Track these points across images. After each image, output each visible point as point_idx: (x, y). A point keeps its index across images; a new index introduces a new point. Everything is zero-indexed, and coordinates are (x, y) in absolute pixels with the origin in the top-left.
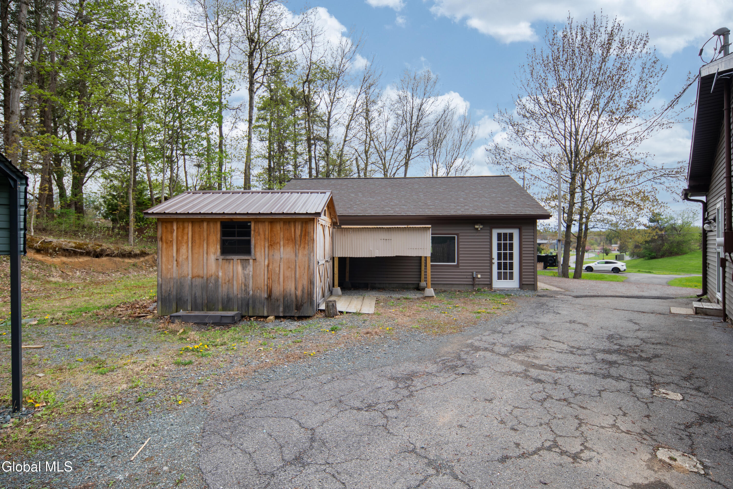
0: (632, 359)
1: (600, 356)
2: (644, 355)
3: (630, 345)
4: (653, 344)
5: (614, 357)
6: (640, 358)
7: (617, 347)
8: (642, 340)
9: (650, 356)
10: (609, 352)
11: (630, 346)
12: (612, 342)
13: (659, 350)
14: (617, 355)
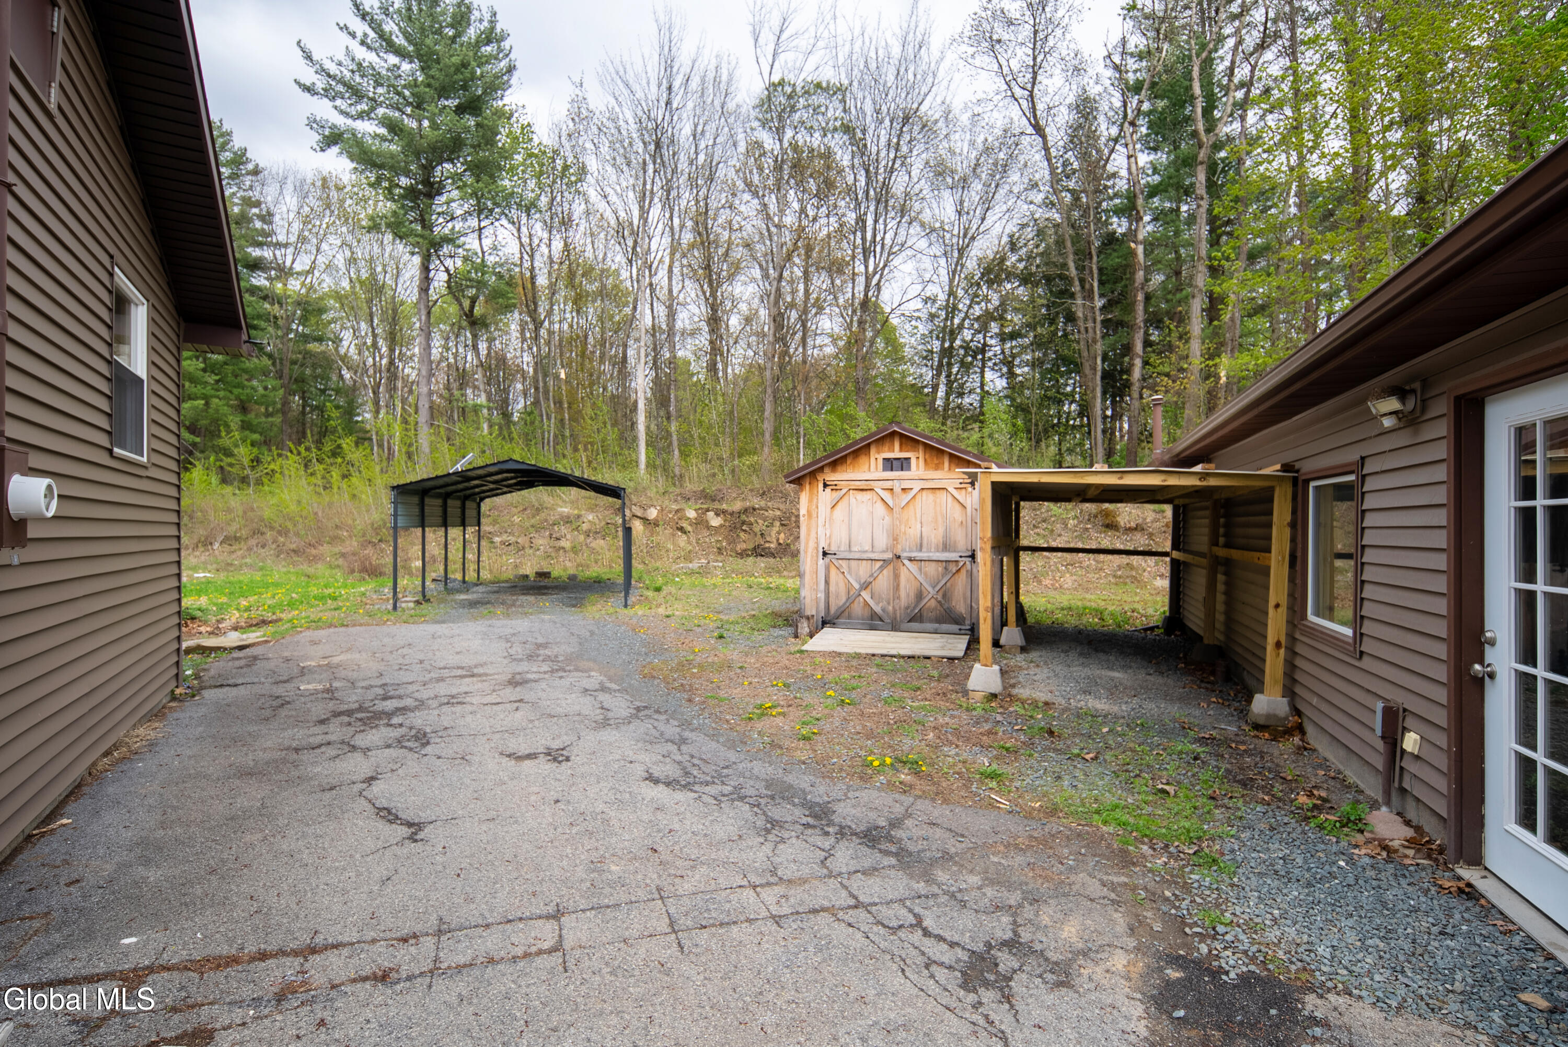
0: (361, 709)
1: (409, 702)
2: (346, 719)
3: (374, 731)
4: (329, 743)
5: (389, 705)
6: (349, 713)
7: (395, 720)
8: (354, 748)
9: (333, 720)
10: (403, 710)
11: (372, 728)
12: (411, 728)
13: (316, 735)
14: (387, 709)
